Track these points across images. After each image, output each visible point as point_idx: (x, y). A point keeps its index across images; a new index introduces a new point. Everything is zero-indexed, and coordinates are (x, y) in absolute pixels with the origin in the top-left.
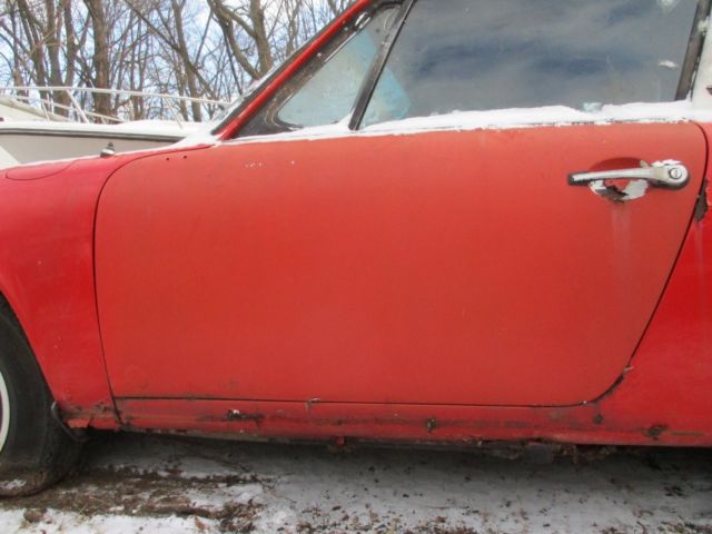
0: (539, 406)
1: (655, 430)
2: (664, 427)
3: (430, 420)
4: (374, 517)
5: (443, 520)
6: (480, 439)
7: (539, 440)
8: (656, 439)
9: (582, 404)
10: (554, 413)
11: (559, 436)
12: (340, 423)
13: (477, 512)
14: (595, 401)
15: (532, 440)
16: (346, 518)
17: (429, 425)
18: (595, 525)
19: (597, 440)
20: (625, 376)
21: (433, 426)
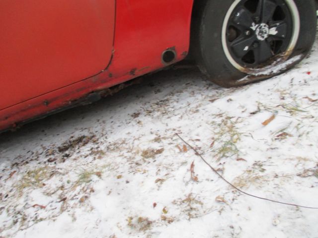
0: (86, 79)
1: (132, 72)
2: (135, 69)
3: (44, 102)
4: (44, 148)
5: (72, 137)
6: (70, 100)
7: (93, 92)
8: (134, 75)
9: (102, 72)
10: (93, 79)
11: (99, 88)
12: (6, 118)
13: (85, 129)
14: (106, 68)
15: (90, 93)
16: (33, 153)
17: (45, 104)
18: (129, 114)
19: (114, 83)
20: (114, 55)
21: (48, 103)
